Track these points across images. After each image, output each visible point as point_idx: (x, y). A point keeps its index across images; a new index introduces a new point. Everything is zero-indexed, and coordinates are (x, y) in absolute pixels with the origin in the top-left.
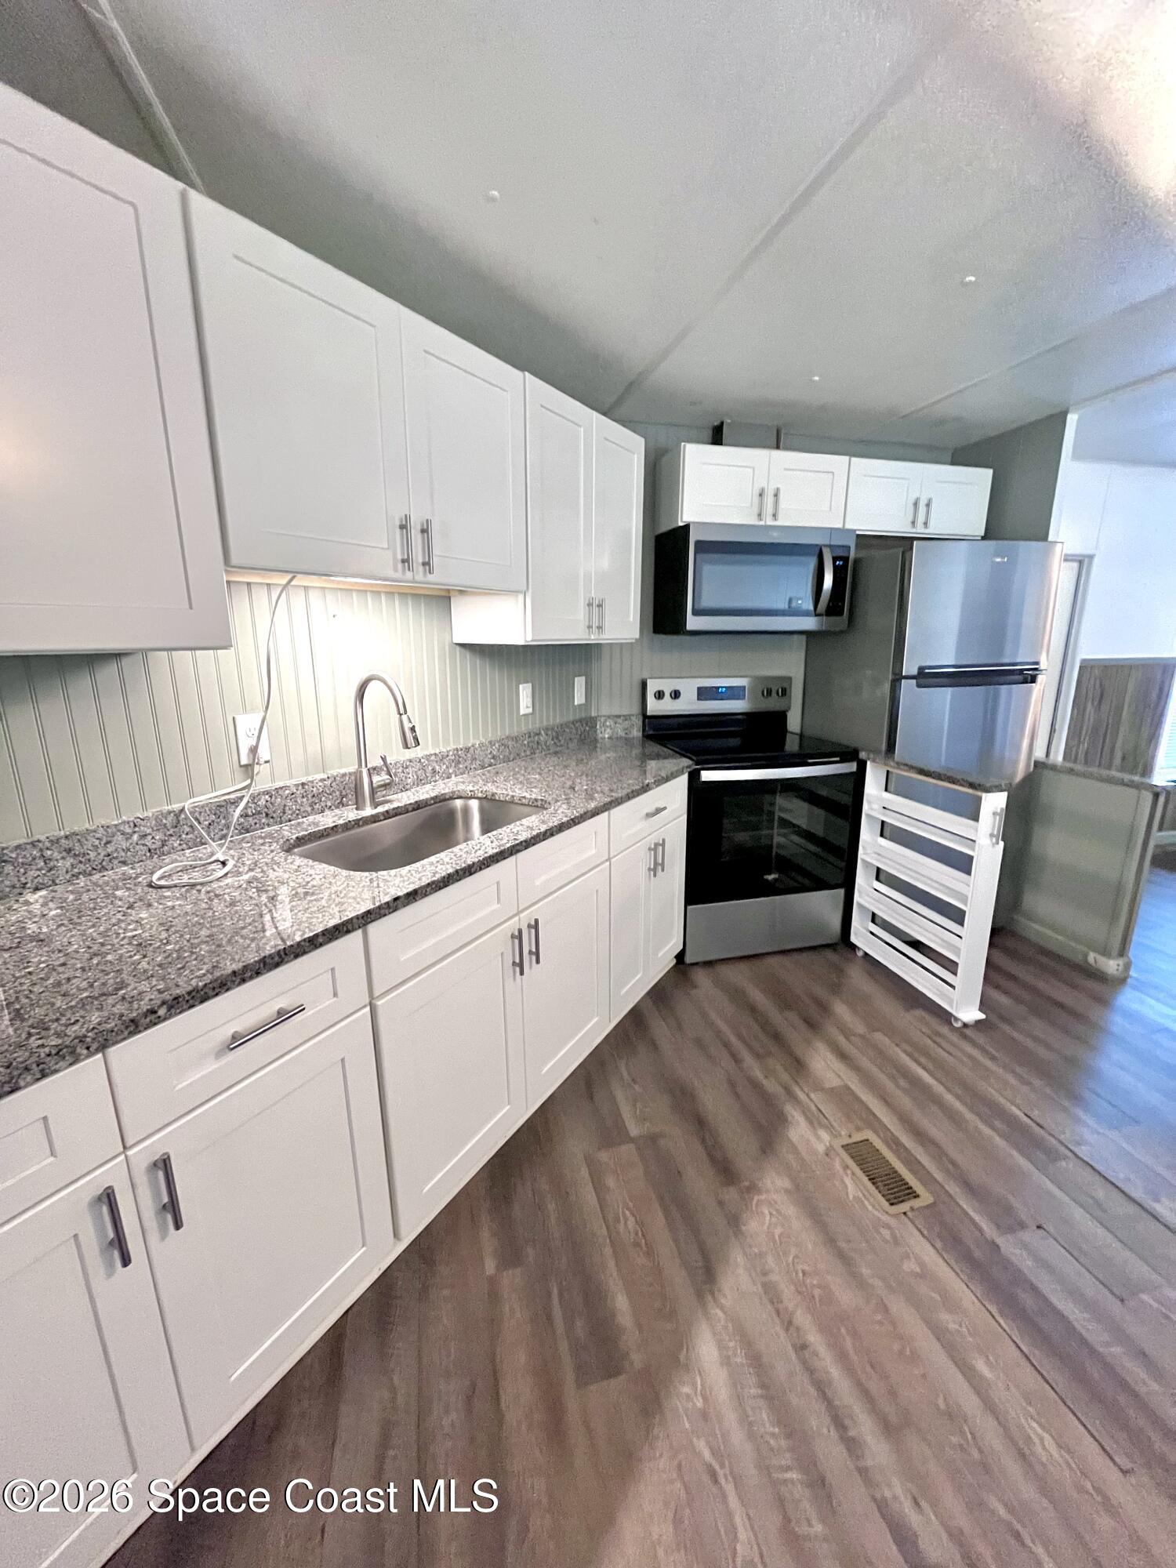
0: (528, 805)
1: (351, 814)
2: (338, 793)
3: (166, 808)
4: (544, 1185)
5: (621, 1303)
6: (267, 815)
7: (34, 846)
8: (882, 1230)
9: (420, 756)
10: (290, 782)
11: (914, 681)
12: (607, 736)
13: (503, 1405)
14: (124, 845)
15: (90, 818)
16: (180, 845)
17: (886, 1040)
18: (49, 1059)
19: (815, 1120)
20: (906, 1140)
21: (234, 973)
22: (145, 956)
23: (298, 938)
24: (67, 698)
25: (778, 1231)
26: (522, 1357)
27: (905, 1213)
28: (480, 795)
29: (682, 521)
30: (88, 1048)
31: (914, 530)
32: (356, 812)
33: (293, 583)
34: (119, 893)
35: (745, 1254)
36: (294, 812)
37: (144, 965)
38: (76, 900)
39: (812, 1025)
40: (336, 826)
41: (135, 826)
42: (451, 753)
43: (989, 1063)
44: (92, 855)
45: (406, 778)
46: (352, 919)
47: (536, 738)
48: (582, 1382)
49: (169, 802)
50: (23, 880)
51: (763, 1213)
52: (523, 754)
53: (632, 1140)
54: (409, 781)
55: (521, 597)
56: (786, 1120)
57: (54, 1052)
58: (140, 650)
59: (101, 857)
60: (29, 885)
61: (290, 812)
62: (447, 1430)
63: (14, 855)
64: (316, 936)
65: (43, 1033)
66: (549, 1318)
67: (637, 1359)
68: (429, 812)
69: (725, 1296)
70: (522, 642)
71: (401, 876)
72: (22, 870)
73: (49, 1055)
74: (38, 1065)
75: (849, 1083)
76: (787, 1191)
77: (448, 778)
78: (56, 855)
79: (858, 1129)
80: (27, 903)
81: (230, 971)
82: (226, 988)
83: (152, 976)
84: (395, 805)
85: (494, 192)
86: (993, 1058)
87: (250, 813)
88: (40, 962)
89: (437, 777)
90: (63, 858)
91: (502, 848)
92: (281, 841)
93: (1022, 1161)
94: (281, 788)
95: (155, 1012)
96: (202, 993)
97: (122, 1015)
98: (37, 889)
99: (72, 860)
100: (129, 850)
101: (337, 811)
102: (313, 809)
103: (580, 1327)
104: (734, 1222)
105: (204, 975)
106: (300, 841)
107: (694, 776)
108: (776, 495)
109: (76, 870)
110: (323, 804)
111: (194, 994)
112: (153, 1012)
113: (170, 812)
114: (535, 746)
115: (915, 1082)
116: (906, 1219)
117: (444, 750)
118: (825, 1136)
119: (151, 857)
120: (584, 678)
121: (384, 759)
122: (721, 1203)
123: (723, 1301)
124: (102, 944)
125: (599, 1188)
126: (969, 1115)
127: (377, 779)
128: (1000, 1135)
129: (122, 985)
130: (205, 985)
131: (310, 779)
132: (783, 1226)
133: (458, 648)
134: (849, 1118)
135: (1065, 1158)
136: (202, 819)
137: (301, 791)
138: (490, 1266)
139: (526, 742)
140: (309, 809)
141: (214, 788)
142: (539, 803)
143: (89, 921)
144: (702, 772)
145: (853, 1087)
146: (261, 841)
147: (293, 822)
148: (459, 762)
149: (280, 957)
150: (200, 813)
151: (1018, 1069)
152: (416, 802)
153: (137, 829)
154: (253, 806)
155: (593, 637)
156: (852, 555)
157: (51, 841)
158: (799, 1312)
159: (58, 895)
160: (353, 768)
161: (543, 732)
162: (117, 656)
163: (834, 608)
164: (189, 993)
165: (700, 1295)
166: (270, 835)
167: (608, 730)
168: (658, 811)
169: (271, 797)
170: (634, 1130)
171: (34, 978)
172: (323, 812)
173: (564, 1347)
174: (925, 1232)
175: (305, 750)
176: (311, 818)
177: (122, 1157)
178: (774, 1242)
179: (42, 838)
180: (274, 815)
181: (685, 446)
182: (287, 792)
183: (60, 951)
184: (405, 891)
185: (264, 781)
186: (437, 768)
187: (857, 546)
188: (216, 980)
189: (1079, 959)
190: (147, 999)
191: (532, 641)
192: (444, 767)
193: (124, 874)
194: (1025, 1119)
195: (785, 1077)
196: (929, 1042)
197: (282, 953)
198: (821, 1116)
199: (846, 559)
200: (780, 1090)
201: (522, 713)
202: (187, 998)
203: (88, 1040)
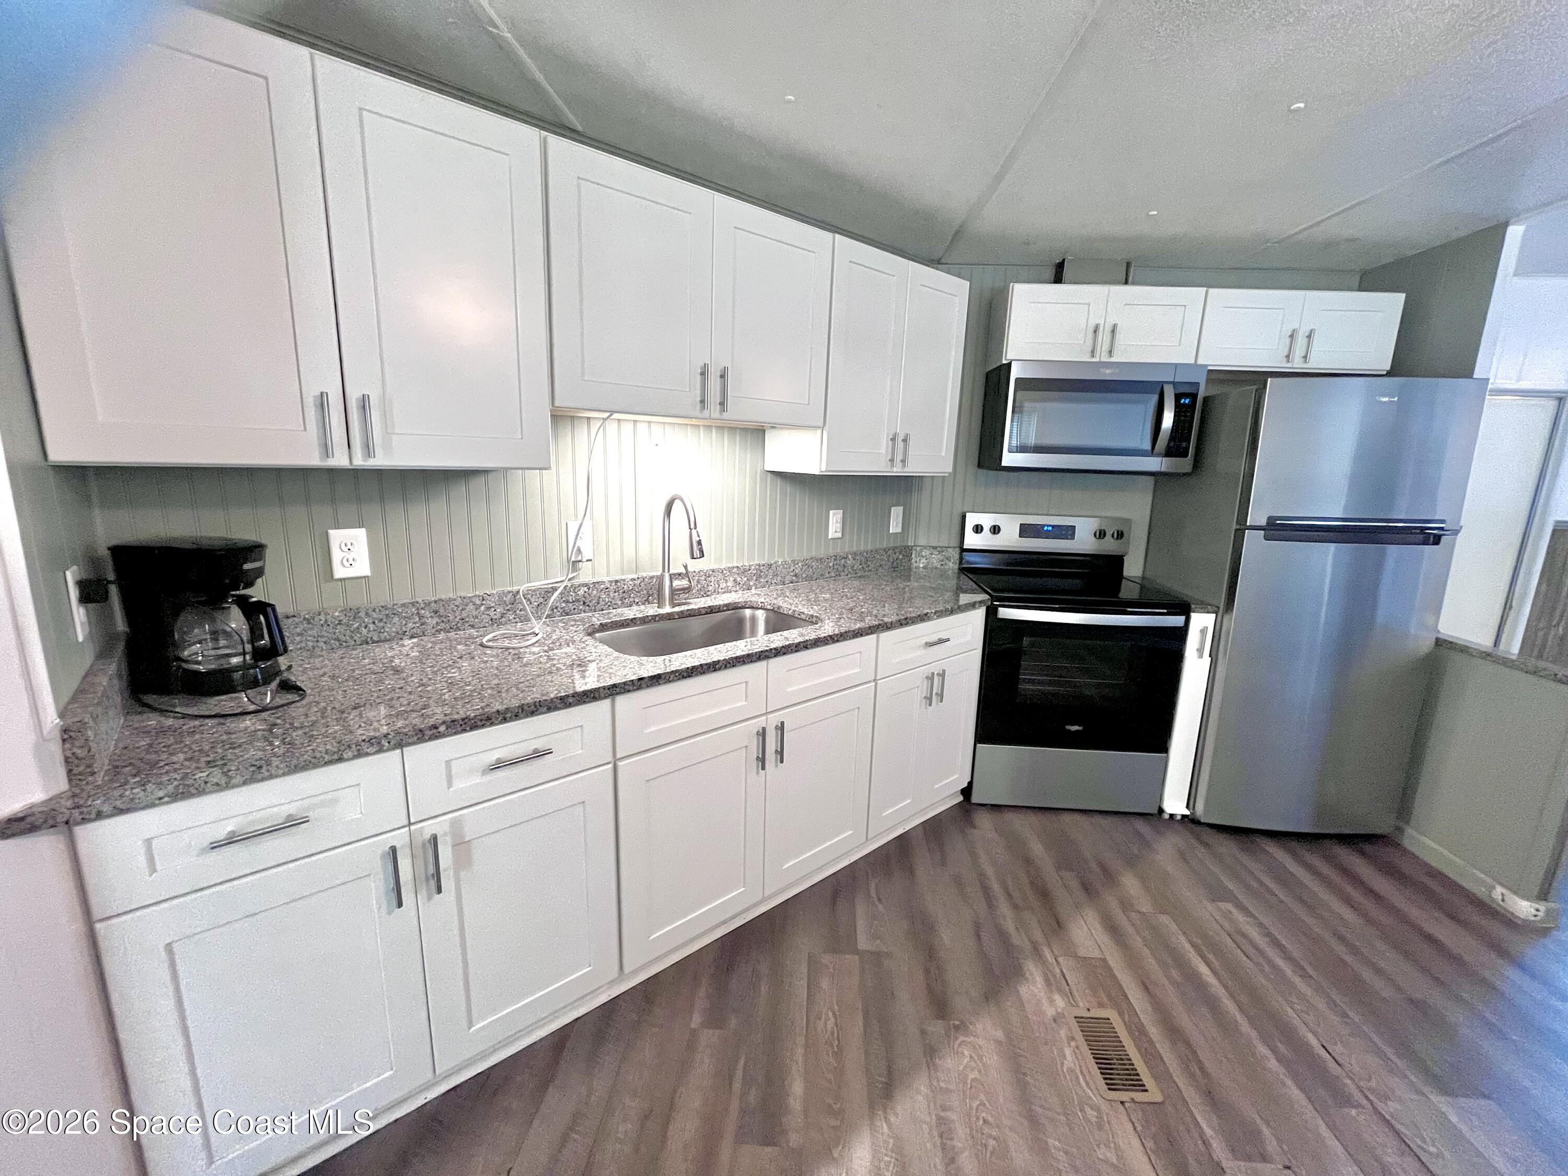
0: (805, 620)
1: (652, 610)
2: (645, 592)
3: (510, 589)
4: (764, 968)
5: (797, 1088)
6: (584, 603)
7: (413, 605)
8: (1087, 1109)
9: (722, 567)
10: (606, 579)
11: (1262, 532)
12: (921, 566)
13: (670, 1133)
14: (475, 613)
15: (455, 590)
16: (514, 618)
17: (1174, 927)
18: (363, 744)
19: (1052, 983)
20: (1154, 1032)
21: (498, 711)
22: (450, 691)
23: (552, 696)
24: (448, 501)
25: (972, 1075)
26: (697, 1104)
27: (1122, 1103)
28: (769, 607)
29: (1006, 359)
30: (389, 742)
31: (1289, 365)
32: (656, 609)
33: (612, 417)
34: (459, 647)
35: (931, 1085)
36: (607, 604)
37: (447, 697)
38: (431, 648)
39: (1088, 889)
40: (635, 619)
41: (483, 600)
42: (753, 568)
43: (1297, 980)
44: (451, 618)
45: (708, 585)
46: (599, 688)
47: (843, 561)
48: (741, 1137)
49: (512, 584)
50: (404, 629)
51: (963, 1053)
52: (827, 575)
53: (856, 952)
54: (710, 588)
55: (819, 431)
56: (1023, 975)
57: (367, 740)
58: (502, 468)
59: (457, 620)
60: (407, 633)
61: (603, 603)
62: (620, 1135)
63: (400, 610)
64: (567, 696)
65: (368, 727)
66: (731, 1077)
67: (794, 1139)
68: (722, 617)
69: (896, 1115)
70: (817, 473)
71: (656, 662)
72: (404, 622)
73: (364, 741)
74: (356, 746)
75: (1108, 958)
76: (999, 1043)
77: (748, 589)
78: (428, 614)
79: (1101, 1005)
80: (403, 646)
81: (494, 710)
82: (491, 721)
83: (447, 704)
84: (691, 607)
85: (789, 97)
86: (1305, 976)
87: (571, 601)
88: (389, 684)
89: (738, 588)
90: (431, 617)
91: (750, 652)
92: (587, 625)
93: (1295, 1092)
94: (598, 583)
95: (436, 728)
96: (473, 721)
97: (415, 725)
98: (412, 637)
99: (437, 619)
100: (477, 617)
101: (642, 607)
102: (623, 603)
103: (753, 1097)
104: (931, 1052)
105: (478, 709)
106: (603, 627)
107: (991, 613)
108: (1113, 331)
109: (439, 627)
110: (631, 600)
111: (466, 721)
112: (435, 727)
113: (509, 592)
114: (841, 569)
115: (1192, 977)
116: (1122, 1108)
117: (747, 564)
118: (1060, 1002)
119: (492, 625)
120: (902, 508)
121: (686, 567)
122: (923, 1032)
123: (892, 1119)
124: (430, 679)
125: (812, 986)
126: (1245, 1027)
127: (677, 583)
128: (1279, 1060)
129: (425, 707)
130: (476, 716)
131: (623, 577)
132: (980, 1072)
133: (769, 474)
134: (1095, 993)
135: (1358, 1106)
136: (533, 600)
137: (614, 586)
138: (696, 1020)
139: (831, 564)
140: (620, 603)
141: (546, 578)
142: (814, 620)
143: (431, 663)
144: (1000, 609)
145: (1112, 963)
146: (573, 623)
147: (604, 612)
148: (760, 576)
149: (536, 706)
150: (532, 595)
151: (1334, 995)
152: (710, 607)
153: (484, 602)
154: (574, 594)
155: (895, 470)
156: (1201, 394)
157: (425, 603)
158: (966, 1154)
159: (423, 643)
160: (659, 573)
161: (850, 556)
162: (485, 472)
163: (1175, 449)
164: (463, 719)
165: (872, 1107)
166: (582, 620)
167: (923, 560)
168: (941, 641)
169: (589, 589)
170: (863, 943)
171: (381, 693)
172: (630, 606)
173: (734, 1106)
174: (1139, 1128)
175: (622, 553)
176: (619, 610)
177: (407, 829)
178: (965, 1083)
179: (420, 600)
180: (590, 604)
181: (1013, 286)
182: (602, 586)
183: (404, 679)
184: (651, 674)
185: (585, 575)
186: (739, 579)
187: (1209, 381)
188: (484, 714)
189: (1480, 891)
190: (436, 718)
191: (826, 471)
192: (746, 579)
193: (469, 634)
194: (1323, 1052)
195: (1038, 935)
196: (1229, 940)
197: (537, 704)
198: (1064, 981)
199: (1194, 396)
200: (1028, 946)
201: (830, 537)
202: (461, 723)
203: (390, 737)
